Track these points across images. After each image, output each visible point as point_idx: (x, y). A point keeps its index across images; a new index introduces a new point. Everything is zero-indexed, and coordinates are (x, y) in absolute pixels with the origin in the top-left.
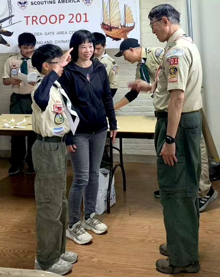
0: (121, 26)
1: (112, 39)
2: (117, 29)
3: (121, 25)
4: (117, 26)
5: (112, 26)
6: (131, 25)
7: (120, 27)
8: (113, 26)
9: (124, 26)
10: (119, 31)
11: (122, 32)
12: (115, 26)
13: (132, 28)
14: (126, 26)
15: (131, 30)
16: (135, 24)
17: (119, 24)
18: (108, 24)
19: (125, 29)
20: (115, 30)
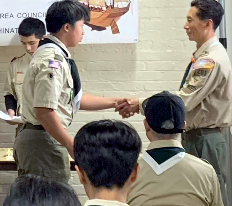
0: (107, 7)
1: (91, 29)
2: (99, 11)
3: (106, 4)
4: (99, 7)
5: (90, 6)
6: (124, 5)
7: (104, 8)
8: (93, 6)
9: (112, 7)
10: (102, 15)
11: (108, 17)
12: (96, 7)
13: (125, 10)
14: (115, 7)
15: (124, 13)
16: (129, 4)
17: (104, 3)
18: (84, 3)
19: (113, 11)
20: (95, 12)
